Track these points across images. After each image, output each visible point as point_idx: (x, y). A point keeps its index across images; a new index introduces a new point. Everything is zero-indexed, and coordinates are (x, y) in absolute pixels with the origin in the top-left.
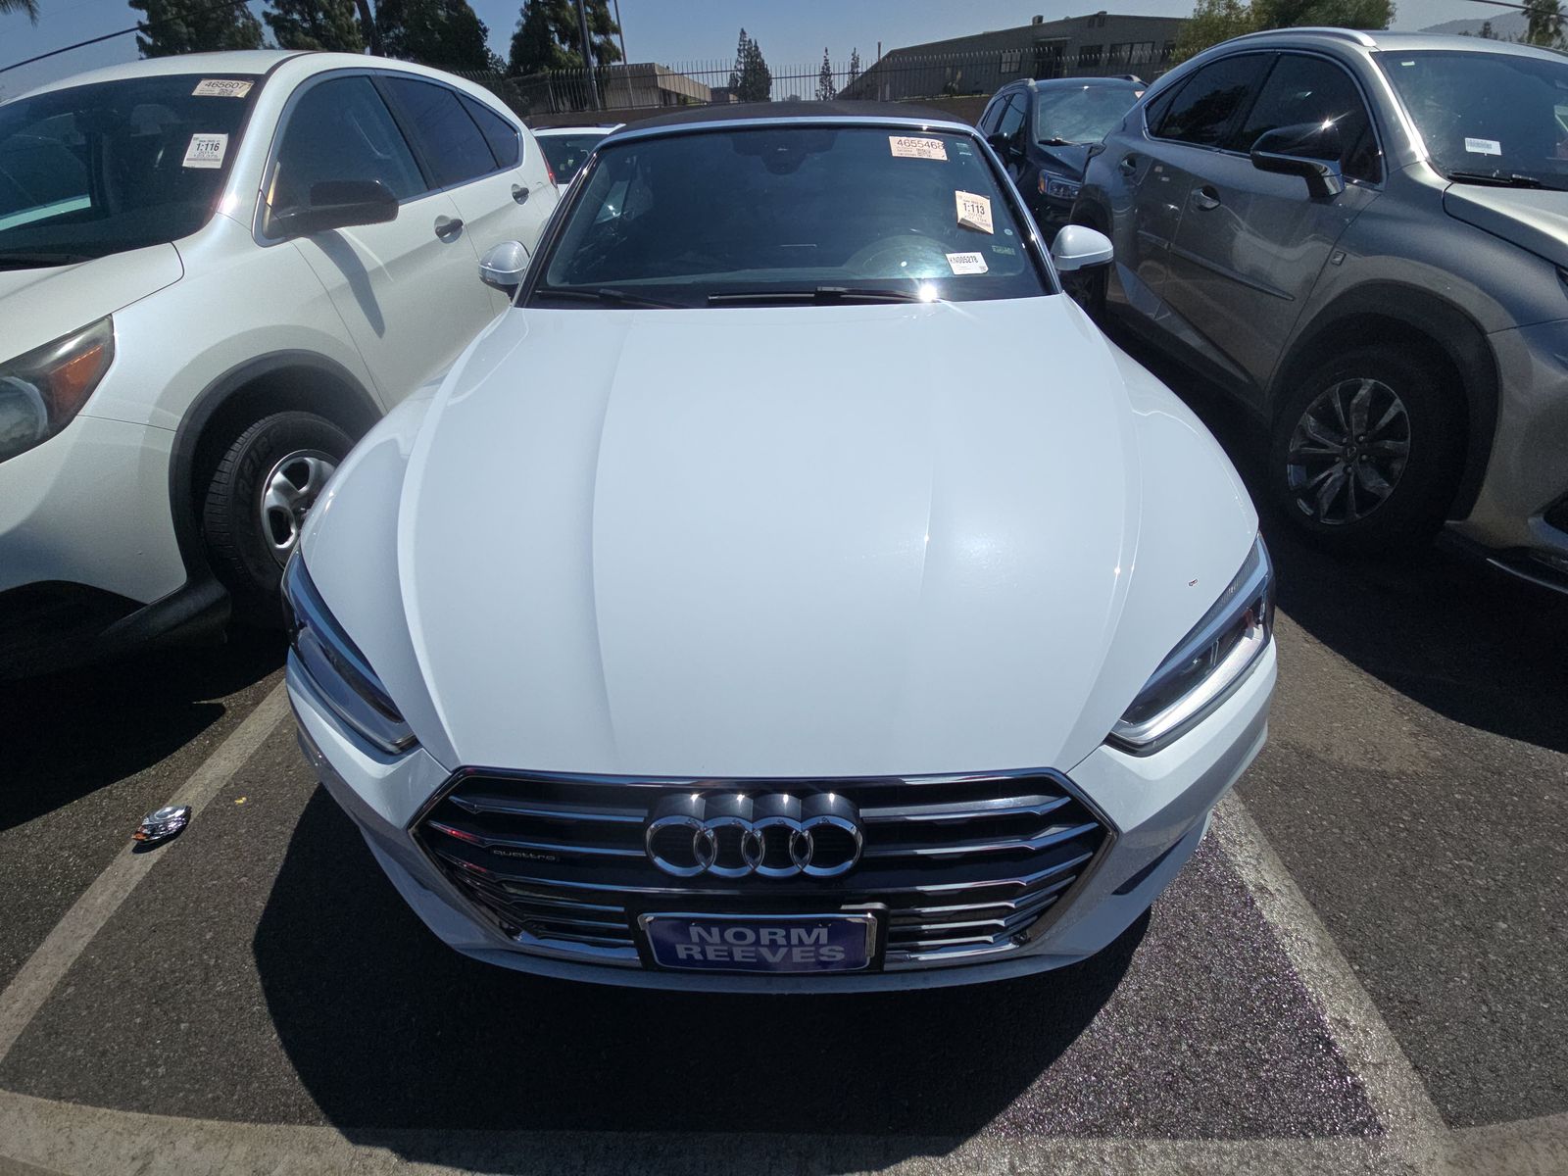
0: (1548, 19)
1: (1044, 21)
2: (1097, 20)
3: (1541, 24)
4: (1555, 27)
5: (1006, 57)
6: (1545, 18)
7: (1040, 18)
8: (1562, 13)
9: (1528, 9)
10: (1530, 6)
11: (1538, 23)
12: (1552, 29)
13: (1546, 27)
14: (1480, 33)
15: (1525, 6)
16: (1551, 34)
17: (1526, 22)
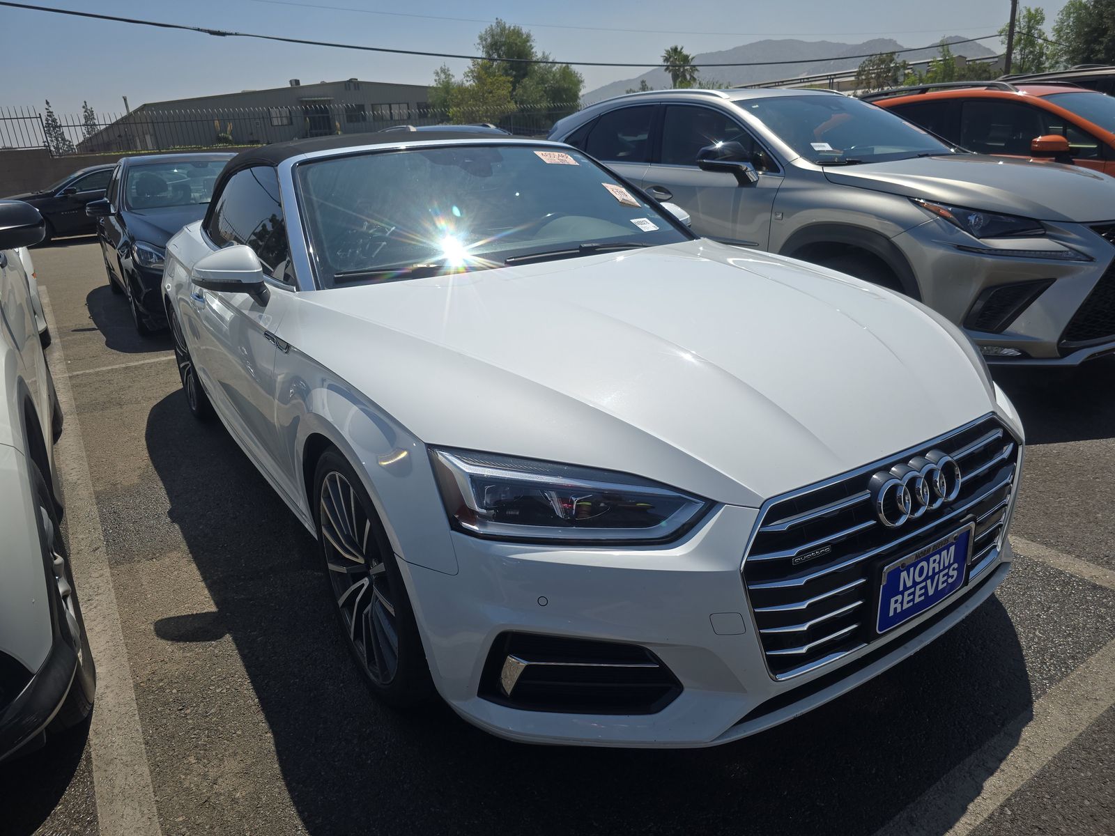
0: (684, 70)
1: (301, 84)
2: (352, 85)
3: (680, 75)
4: (690, 75)
5: (274, 111)
6: (682, 70)
7: (297, 82)
8: (692, 64)
9: (668, 66)
10: (669, 64)
11: (678, 75)
12: (688, 77)
13: (684, 77)
14: (640, 89)
15: (666, 64)
16: (689, 82)
17: (669, 76)
